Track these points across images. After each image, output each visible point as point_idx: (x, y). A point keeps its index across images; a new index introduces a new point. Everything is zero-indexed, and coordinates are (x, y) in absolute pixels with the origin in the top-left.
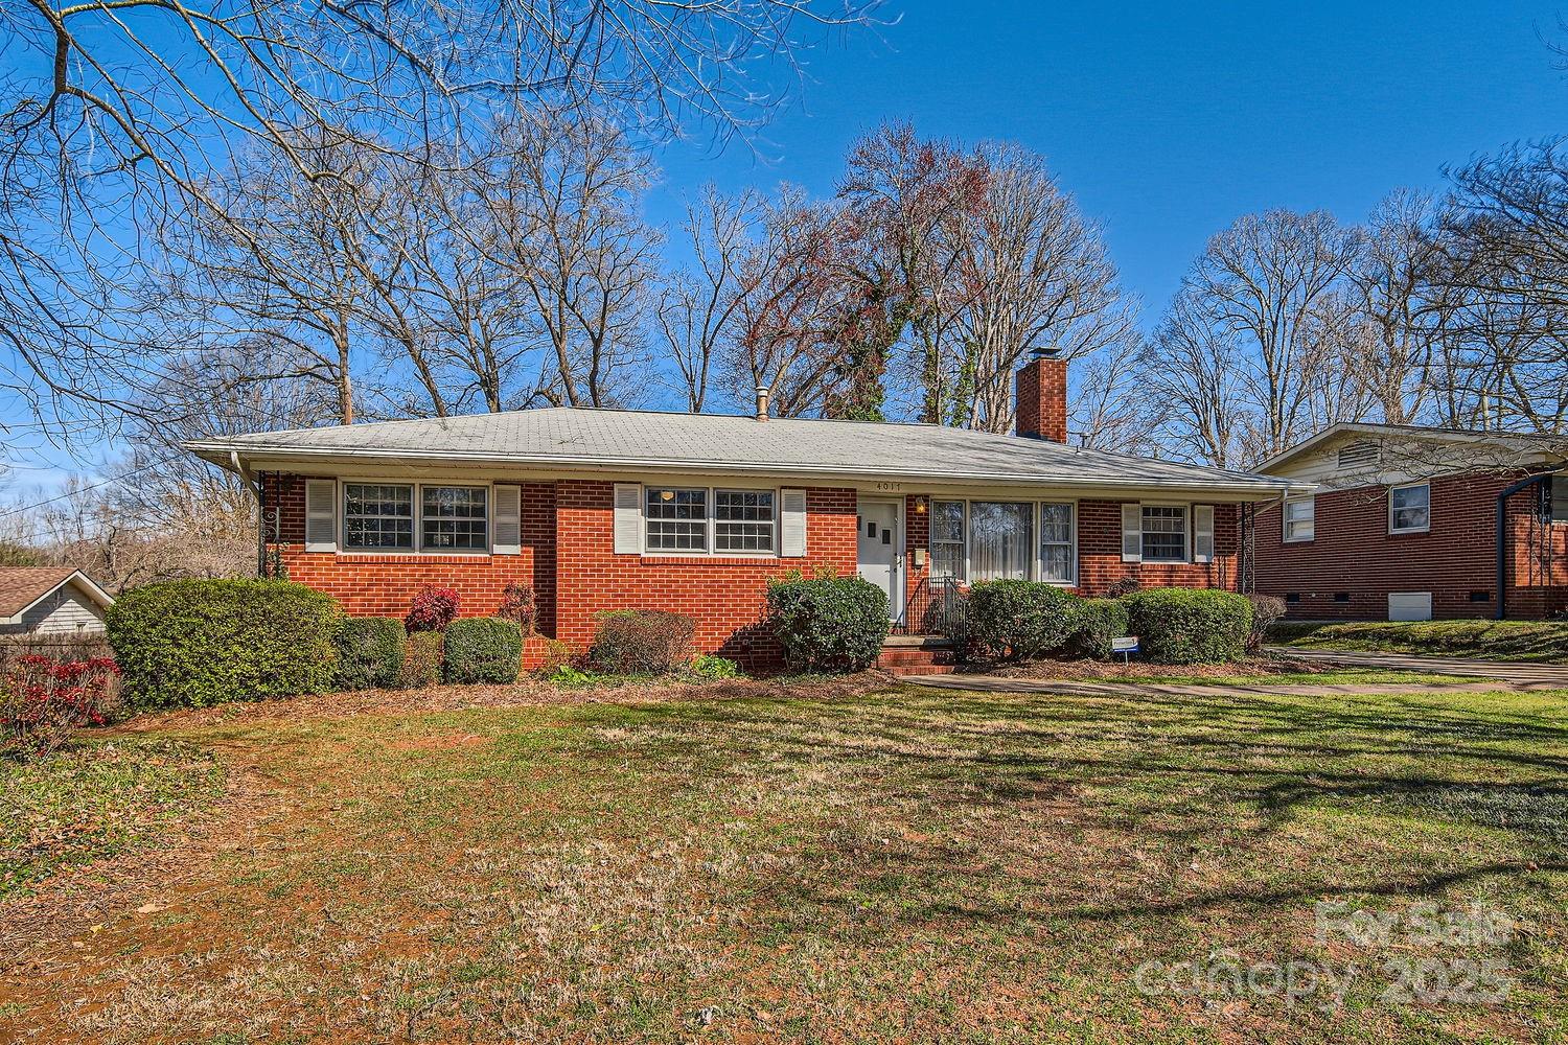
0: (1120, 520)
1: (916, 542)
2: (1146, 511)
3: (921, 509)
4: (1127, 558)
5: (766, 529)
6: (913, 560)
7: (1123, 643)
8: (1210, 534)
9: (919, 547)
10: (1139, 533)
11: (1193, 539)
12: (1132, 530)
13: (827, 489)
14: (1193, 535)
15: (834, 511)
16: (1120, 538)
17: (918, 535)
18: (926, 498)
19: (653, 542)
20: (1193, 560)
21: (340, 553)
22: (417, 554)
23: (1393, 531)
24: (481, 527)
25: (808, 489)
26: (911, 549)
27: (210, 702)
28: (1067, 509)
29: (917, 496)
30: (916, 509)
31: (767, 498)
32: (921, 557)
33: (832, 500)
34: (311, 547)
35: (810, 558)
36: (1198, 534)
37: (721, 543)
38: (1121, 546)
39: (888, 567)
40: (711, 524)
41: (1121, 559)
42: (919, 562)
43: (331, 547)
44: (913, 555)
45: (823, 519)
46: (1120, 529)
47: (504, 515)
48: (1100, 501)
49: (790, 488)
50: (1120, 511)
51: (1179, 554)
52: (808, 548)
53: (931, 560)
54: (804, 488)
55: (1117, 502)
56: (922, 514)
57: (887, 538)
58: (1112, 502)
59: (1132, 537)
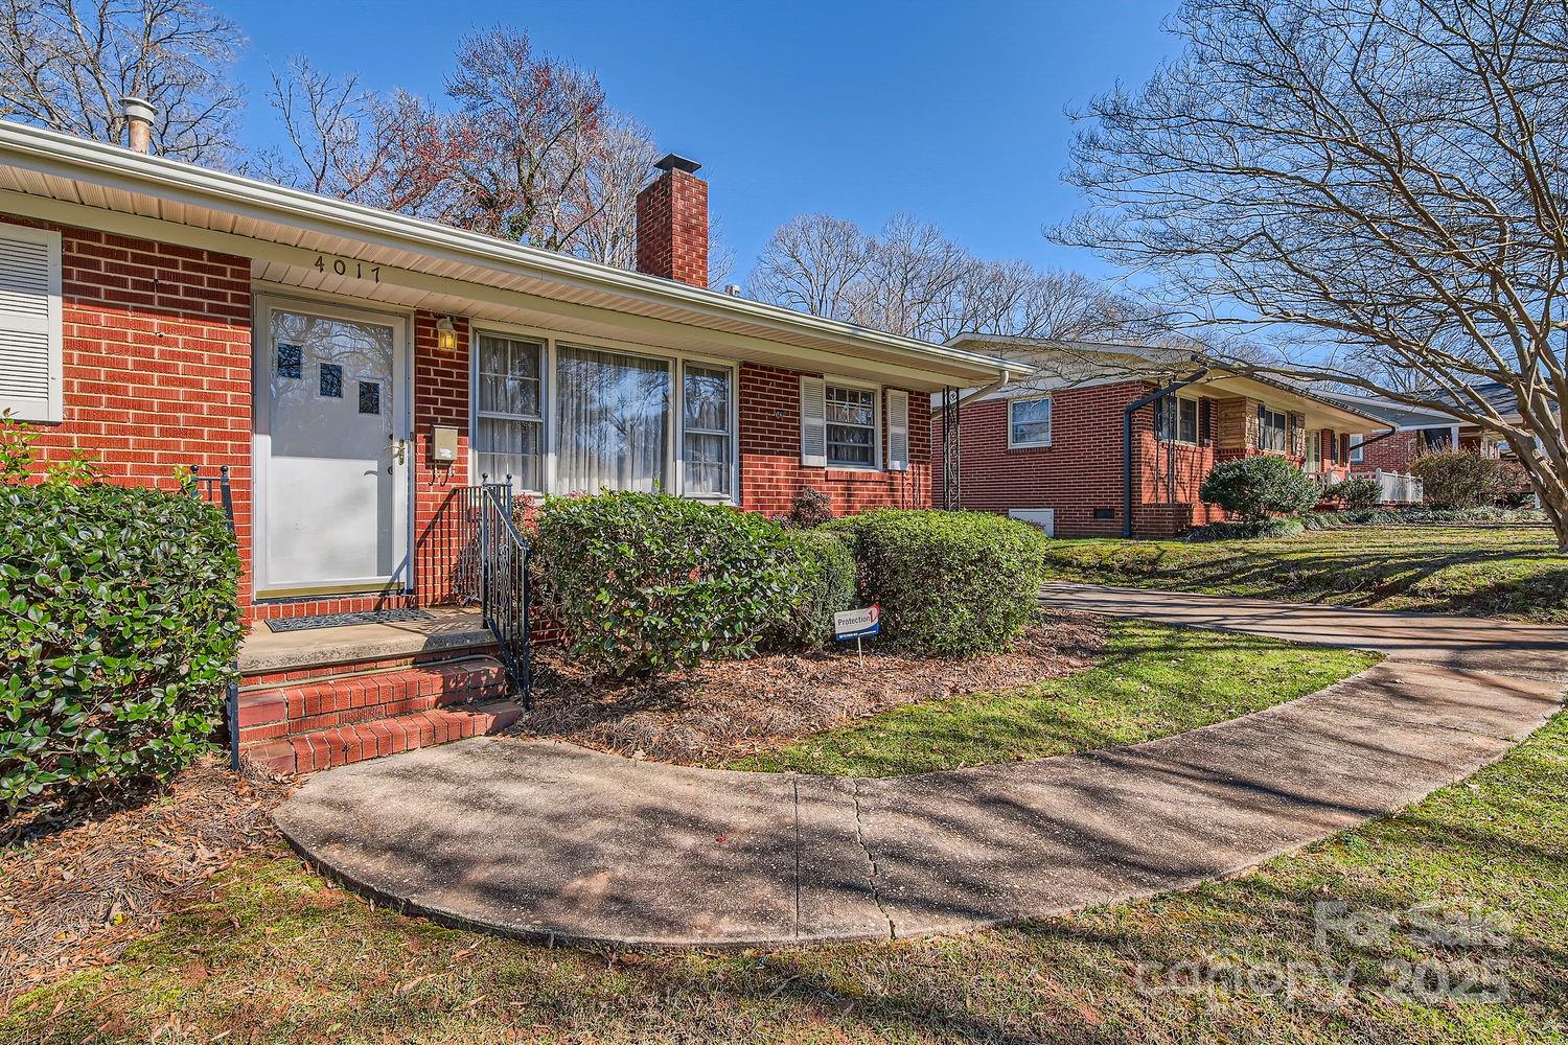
0: (798, 401)
1: (437, 411)
2: (830, 391)
3: (448, 342)
4: (806, 460)
6: (430, 450)
7: (854, 621)
8: (905, 431)
9: (446, 422)
10: (821, 422)
11: (885, 437)
12: (813, 420)
14: (885, 430)
15: (174, 306)
16: (798, 428)
17: (442, 397)
18: (461, 323)
20: (885, 466)
23: (1011, 446)
25: (68, 231)
26: (424, 428)
28: (724, 375)
29: (438, 315)
30: (435, 343)
32: (447, 443)
33: (163, 275)
35: (79, 429)
36: (891, 430)
38: (800, 441)
39: (373, 465)
41: (800, 461)
42: (444, 452)
44: (430, 440)
46: (798, 414)
48: (771, 369)
50: (798, 388)
51: (867, 458)
52: (70, 400)
53: (470, 451)
54: (53, 226)
55: (794, 373)
56: (450, 355)
57: (369, 399)
58: (788, 371)
59: (814, 429)
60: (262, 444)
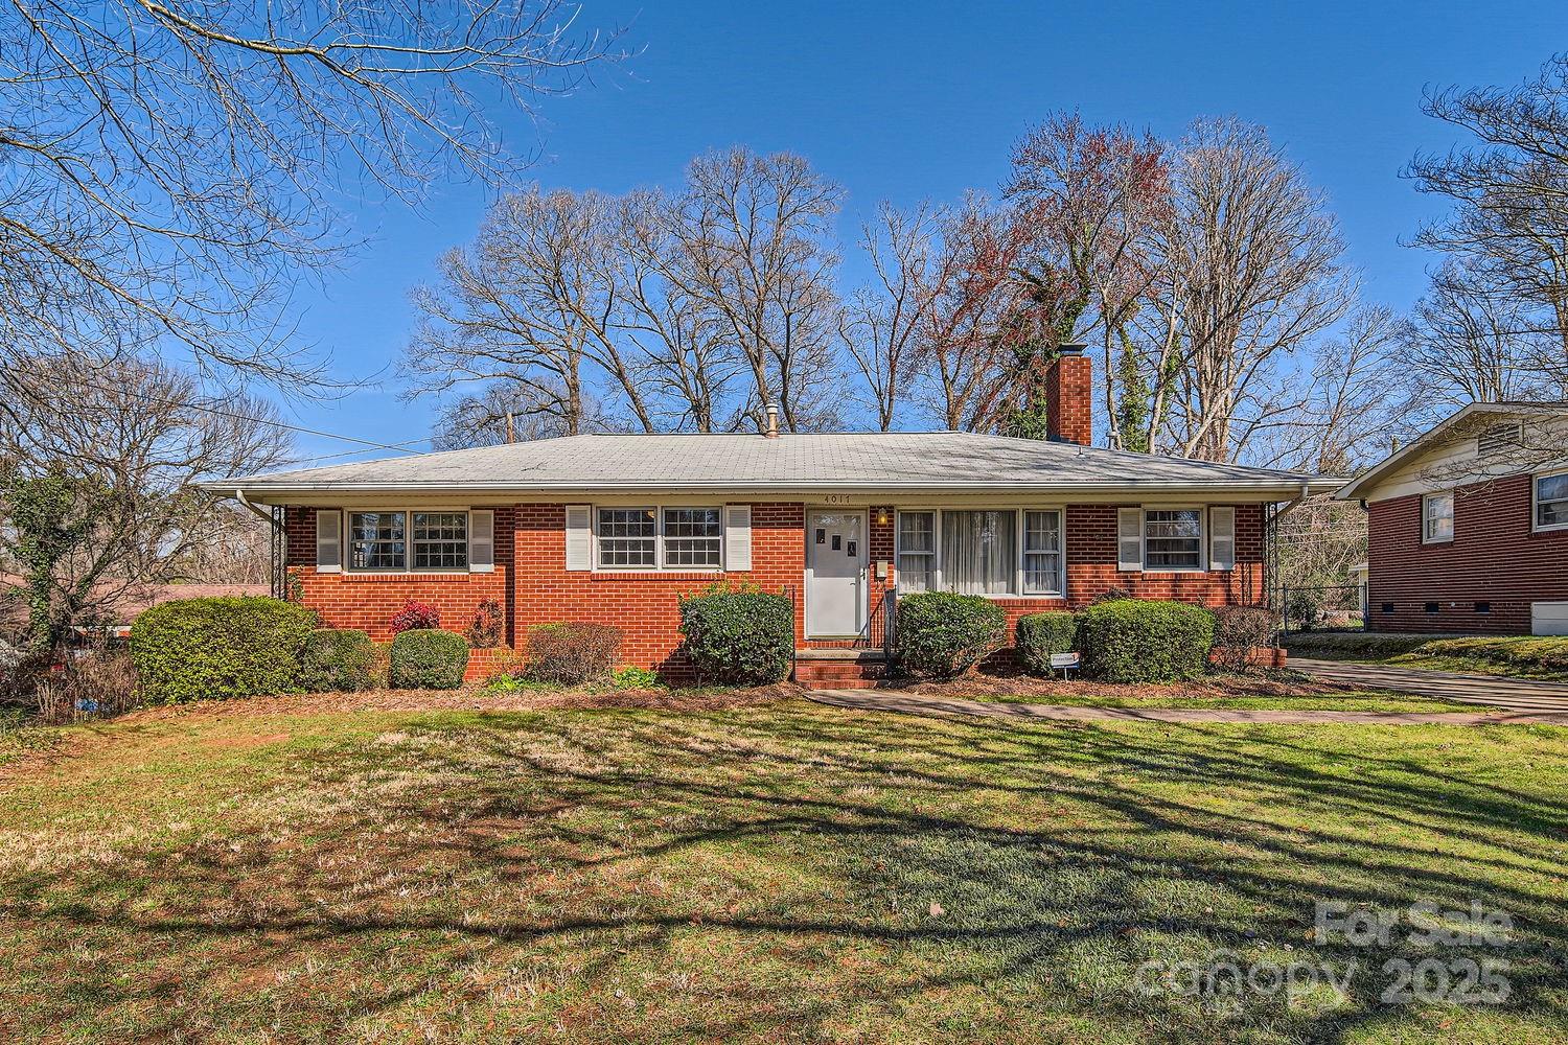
0: (1116, 526)
1: (879, 554)
2: (1151, 516)
3: (883, 520)
4: (1123, 566)
5: (715, 545)
6: (875, 572)
7: (1062, 659)
8: (1231, 539)
9: (883, 559)
10: (1140, 540)
11: (1209, 544)
12: (1133, 535)
13: (773, 504)
14: (1209, 539)
15: (781, 525)
16: (1117, 545)
17: (881, 547)
18: (890, 510)
19: (607, 559)
20: (1209, 567)
21: (346, 573)
22: (408, 573)
23: (1537, 529)
24: (462, 548)
25: (752, 504)
26: (873, 562)
27: (184, 699)
28: (1054, 515)
29: (880, 507)
30: (877, 521)
31: (716, 515)
32: (883, 569)
33: (778, 514)
34: (321, 569)
35: (756, 572)
36: (1215, 539)
37: (672, 559)
38: (1117, 554)
39: (853, 580)
40: (660, 541)
41: (1117, 568)
42: (881, 574)
43: (337, 568)
44: (876, 568)
45: (769, 534)
46: (1116, 535)
47: (480, 538)
48: (1092, 506)
49: (736, 504)
50: (1116, 517)
51: (1194, 561)
52: (753, 563)
53: (895, 571)
54: (749, 504)
55: (1112, 507)
56: (885, 526)
57: (852, 549)
58: (1106, 507)
59: (1131, 544)
60: (809, 573)
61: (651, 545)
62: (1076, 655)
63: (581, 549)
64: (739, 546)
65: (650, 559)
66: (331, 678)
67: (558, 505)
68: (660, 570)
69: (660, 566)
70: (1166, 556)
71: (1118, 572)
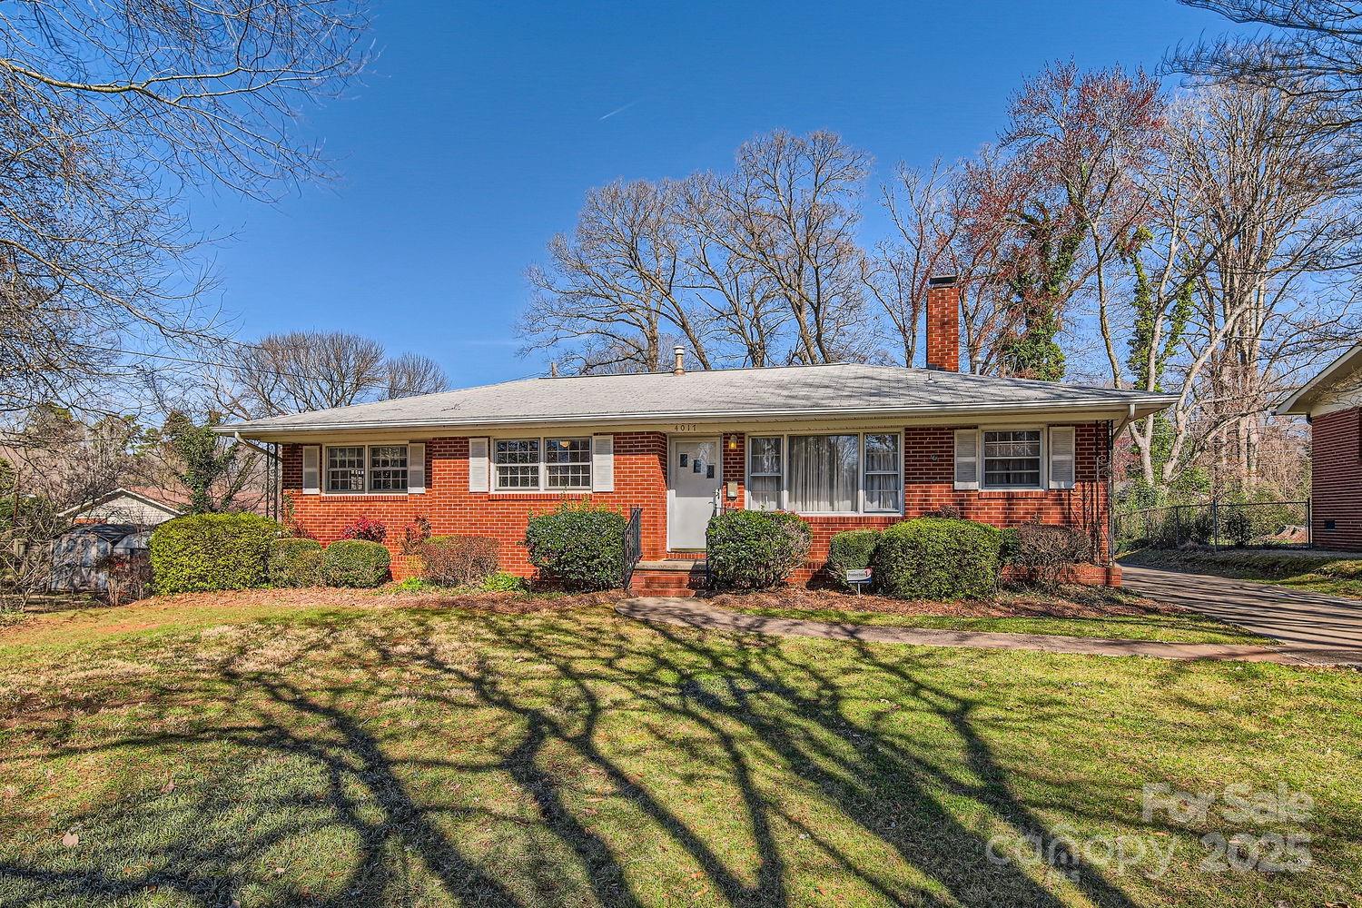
0: (953, 447)
1: (731, 476)
2: (990, 436)
3: (734, 445)
4: (958, 485)
5: (586, 469)
6: (728, 492)
7: (856, 575)
8: (1070, 458)
9: (734, 480)
10: (978, 460)
11: (1048, 463)
12: (969, 455)
13: (631, 433)
14: (1048, 459)
15: (641, 452)
16: (953, 465)
17: (733, 469)
18: (740, 437)
19: (503, 482)
20: (1049, 486)
21: (323, 495)
22: (366, 494)
24: (405, 474)
25: (615, 434)
26: (726, 483)
28: (894, 439)
29: (731, 434)
30: (729, 446)
31: (586, 445)
33: (635, 442)
34: (306, 491)
35: (618, 493)
36: (1054, 458)
37: (553, 481)
38: (953, 474)
39: (711, 499)
40: (542, 466)
41: (953, 487)
42: (732, 494)
43: (316, 491)
44: (728, 488)
45: (628, 459)
46: (953, 456)
47: (416, 466)
48: (929, 429)
49: (601, 434)
50: (953, 438)
51: (1035, 480)
52: (615, 484)
53: (746, 492)
54: (612, 433)
55: (949, 429)
56: (736, 451)
57: (711, 474)
58: (943, 429)
59: (967, 464)
60: (671, 494)
61: (536, 470)
62: (869, 571)
63: (482, 474)
64: (604, 470)
65: (535, 482)
66: (285, 577)
67: (464, 438)
68: (542, 491)
69: (543, 488)
70: (1008, 475)
71: (954, 491)
